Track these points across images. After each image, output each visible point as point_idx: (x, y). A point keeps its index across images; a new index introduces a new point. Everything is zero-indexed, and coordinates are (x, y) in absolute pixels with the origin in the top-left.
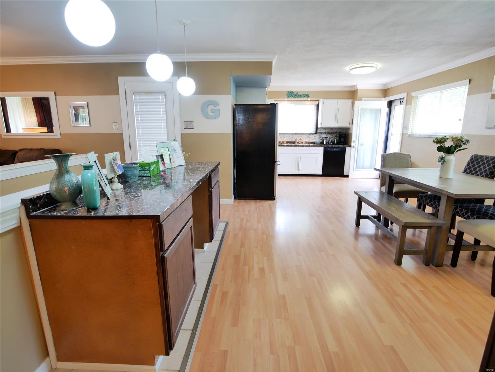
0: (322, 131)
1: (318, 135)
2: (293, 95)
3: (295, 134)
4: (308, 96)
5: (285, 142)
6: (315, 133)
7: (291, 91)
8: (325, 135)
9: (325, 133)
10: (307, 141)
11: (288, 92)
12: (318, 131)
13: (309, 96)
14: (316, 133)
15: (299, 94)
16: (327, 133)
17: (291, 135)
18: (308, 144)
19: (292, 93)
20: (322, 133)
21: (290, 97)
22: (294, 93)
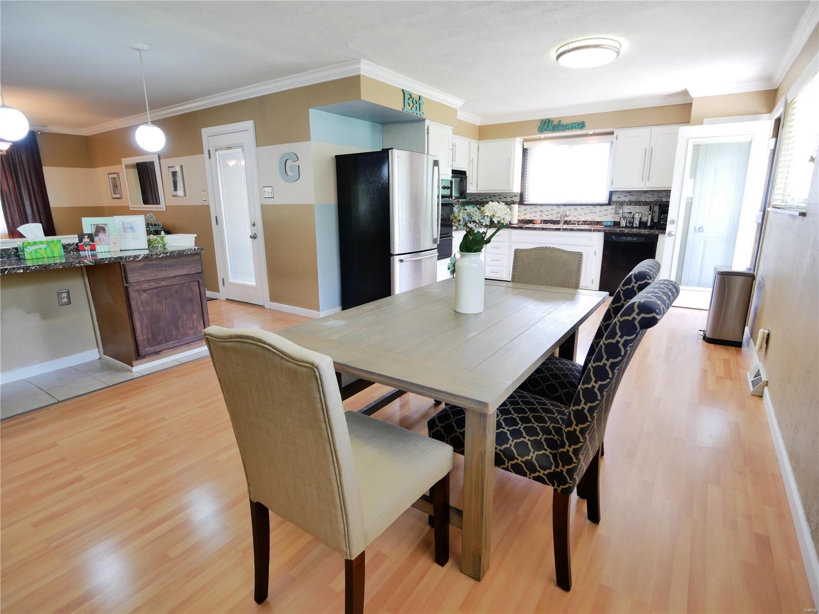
0: (623, 199)
1: (613, 207)
2: (550, 127)
3: (565, 205)
4: (582, 125)
5: (539, 221)
6: (607, 202)
7: (547, 119)
8: (629, 207)
9: (630, 203)
10: (589, 219)
11: (542, 121)
12: (614, 198)
13: (584, 126)
14: (609, 204)
15: (563, 122)
16: (635, 202)
17: (555, 206)
18: (586, 227)
19: (549, 121)
20: (622, 204)
21: (545, 131)
22: (553, 121)
